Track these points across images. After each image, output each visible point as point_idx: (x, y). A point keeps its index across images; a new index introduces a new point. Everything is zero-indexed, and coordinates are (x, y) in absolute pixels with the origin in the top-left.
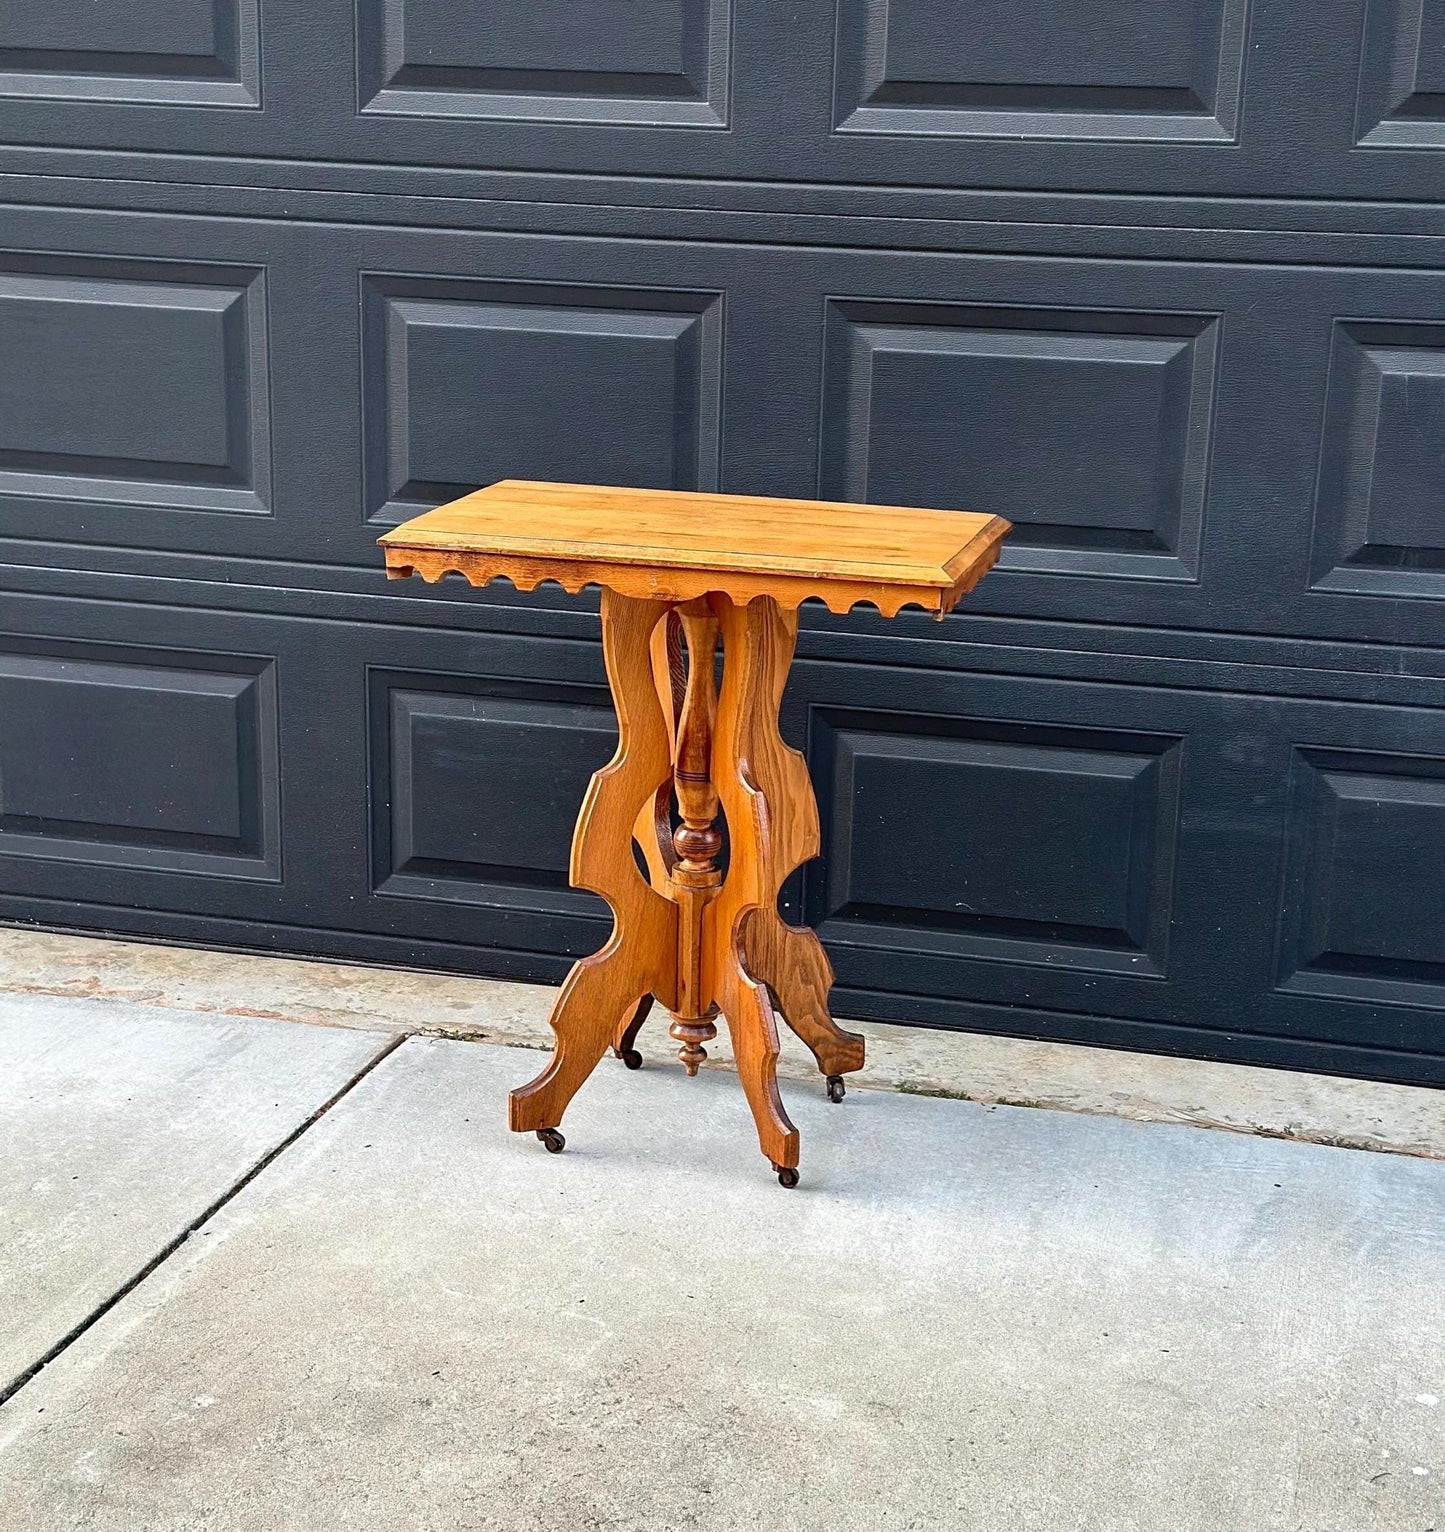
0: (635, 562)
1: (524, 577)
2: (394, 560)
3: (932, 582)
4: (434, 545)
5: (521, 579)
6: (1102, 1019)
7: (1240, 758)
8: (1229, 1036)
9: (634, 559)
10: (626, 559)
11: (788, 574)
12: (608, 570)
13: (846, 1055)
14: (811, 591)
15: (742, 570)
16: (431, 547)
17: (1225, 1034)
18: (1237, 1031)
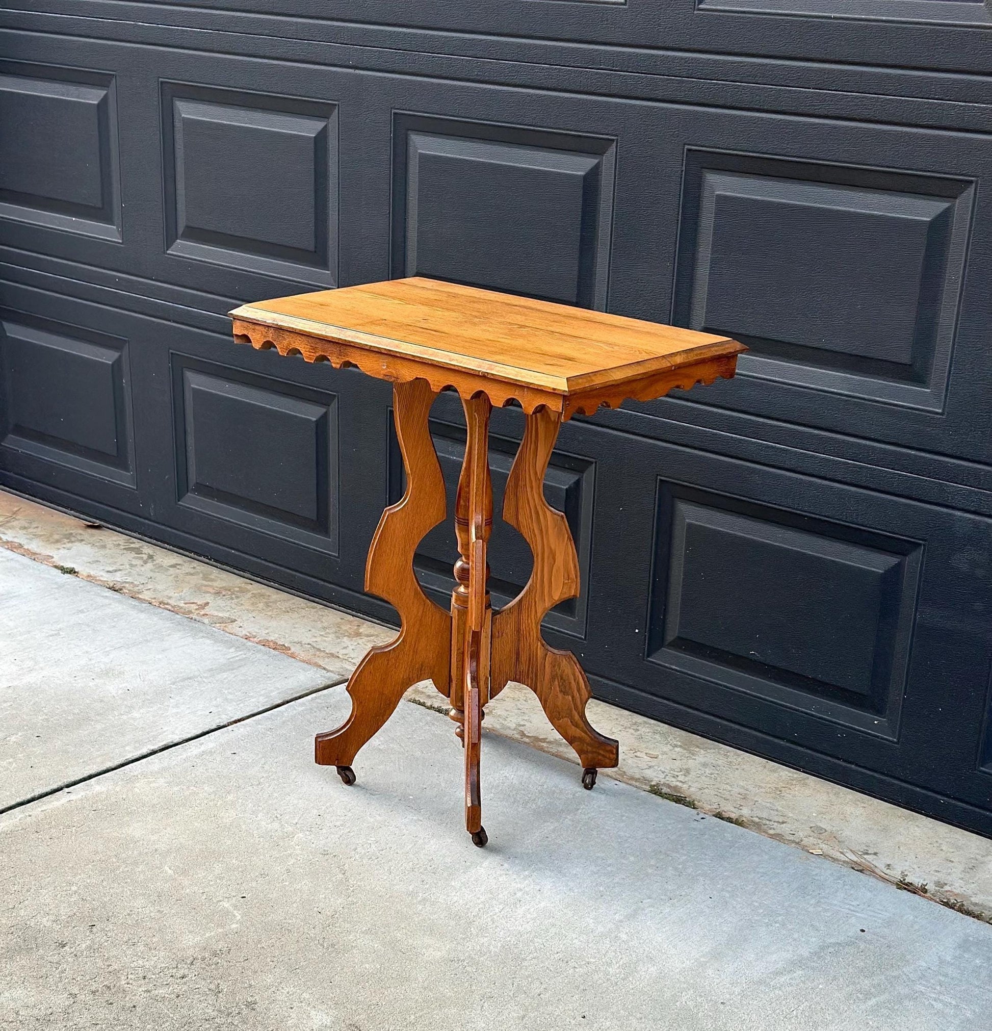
0: (372, 349)
1: (310, 352)
2: (237, 330)
3: (554, 389)
4: (258, 320)
5: (308, 355)
6: (849, 765)
7: (965, 568)
8: (942, 800)
9: (371, 346)
10: (367, 345)
11: (463, 370)
12: (358, 352)
13: (599, 754)
14: (478, 386)
15: (435, 363)
17: (939, 797)
18: (948, 796)
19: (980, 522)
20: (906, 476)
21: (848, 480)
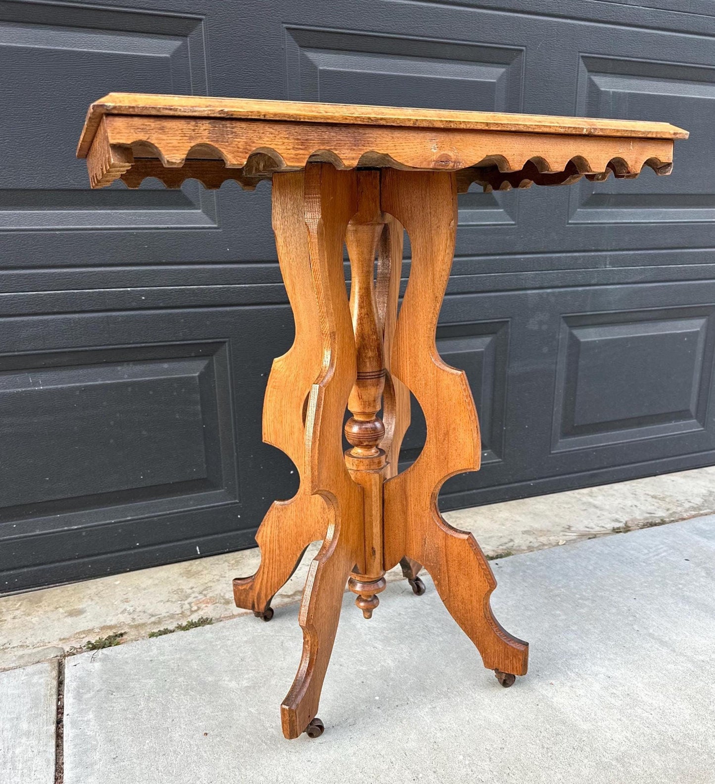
0: (417, 124)
2: (117, 133)
4: (176, 110)
6: (472, 492)
8: (532, 483)
9: (416, 120)
16: (171, 113)
17: (529, 483)
18: (535, 479)
19: (543, 293)
20: (495, 276)
21: (455, 291)
